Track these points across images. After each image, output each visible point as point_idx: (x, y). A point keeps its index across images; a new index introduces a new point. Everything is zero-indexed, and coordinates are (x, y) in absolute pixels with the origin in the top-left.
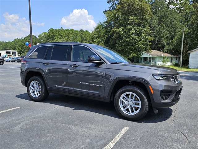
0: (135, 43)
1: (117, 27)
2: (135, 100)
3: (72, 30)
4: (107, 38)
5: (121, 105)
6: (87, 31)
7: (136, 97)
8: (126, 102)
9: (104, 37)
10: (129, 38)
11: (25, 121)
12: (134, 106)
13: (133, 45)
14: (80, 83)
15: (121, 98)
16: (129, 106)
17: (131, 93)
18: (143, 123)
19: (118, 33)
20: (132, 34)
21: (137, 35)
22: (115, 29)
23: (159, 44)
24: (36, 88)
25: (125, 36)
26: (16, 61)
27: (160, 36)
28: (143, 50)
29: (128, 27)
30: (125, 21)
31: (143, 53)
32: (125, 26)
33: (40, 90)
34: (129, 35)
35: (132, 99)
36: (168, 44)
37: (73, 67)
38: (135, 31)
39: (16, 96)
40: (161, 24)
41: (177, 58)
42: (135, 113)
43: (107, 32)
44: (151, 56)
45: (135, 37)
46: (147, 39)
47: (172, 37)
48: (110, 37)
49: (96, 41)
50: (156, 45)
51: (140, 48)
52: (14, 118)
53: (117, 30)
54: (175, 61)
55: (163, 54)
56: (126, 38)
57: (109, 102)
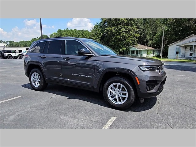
0: (125, 39)
1: (110, 26)
2: (122, 90)
3: (75, 30)
4: (102, 35)
5: (109, 95)
6: (87, 31)
7: (123, 88)
8: (114, 92)
9: (100, 35)
10: (120, 35)
11: (20, 111)
12: (121, 96)
13: (123, 41)
14: (73, 74)
15: (109, 88)
16: (117, 96)
17: (118, 84)
18: (129, 112)
19: (111, 31)
20: (123, 31)
21: (126, 32)
22: (109, 28)
23: (144, 39)
24: (36, 79)
25: (116, 34)
27: (144, 33)
28: (132, 44)
29: (119, 26)
30: (117, 21)
31: (131, 47)
32: (117, 26)
33: (40, 81)
34: (120, 33)
35: (120, 89)
36: (151, 39)
37: (66, 60)
38: (124, 29)
39: (22, 86)
40: (145, 23)
41: (158, 50)
42: (123, 102)
43: (102, 30)
44: (138, 49)
45: (125, 34)
46: (134, 36)
47: (154, 34)
48: (105, 35)
49: (94, 38)
50: (142, 41)
51: (129, 43)
52: (11, 108)
53: (110, 29)
54: (156, 54)
55: (147, 48)
56: (118, 35)
57: (98, 91)
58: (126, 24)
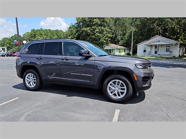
0: (99, 39)
1: (85, 27)
2: (121, 86)
3: (50, 30)
4: (78, 35)
5: (109, 91)
6: (61, 31)
8: (113, 88)
10: (94, 35)
11: (27, 111)
12: (120, 91)
13: (97, 40)
14: (72, 73)
15: (109, 85)
16: (116, 91)
17: (117, 81)
18: (128, 104)
19: (86, 32)
20: (97, 32)
21: (100, 33)
22: (84, 29)
23: (116, 39)
25: (91, 34)
26: (6, 56)
27: (116, 33)
28: (105, 44)
29: (93, 27)
30: (91, 23)
31: (105, 46)
32: (91, 26)
34: (95, 33)
36: (122, 39)
37: (64, 60)
38: (98, 30)
39: (13, 87)
40: (116, 25)
41: (128, 49)
42: (122, 96)
43: (77, 31)
44: (111, 48)
45: (99, 34)
46: (107, 36)
47: (124, 34)
48: (80, 35)
49: (69, 37)
50: (114, 41)
51: (103, 42)
53: (85, 29)
54: (127, 52)
55: (119, 47)
56: (92, 35)
57: (98, 88)
58: (100, 25)
